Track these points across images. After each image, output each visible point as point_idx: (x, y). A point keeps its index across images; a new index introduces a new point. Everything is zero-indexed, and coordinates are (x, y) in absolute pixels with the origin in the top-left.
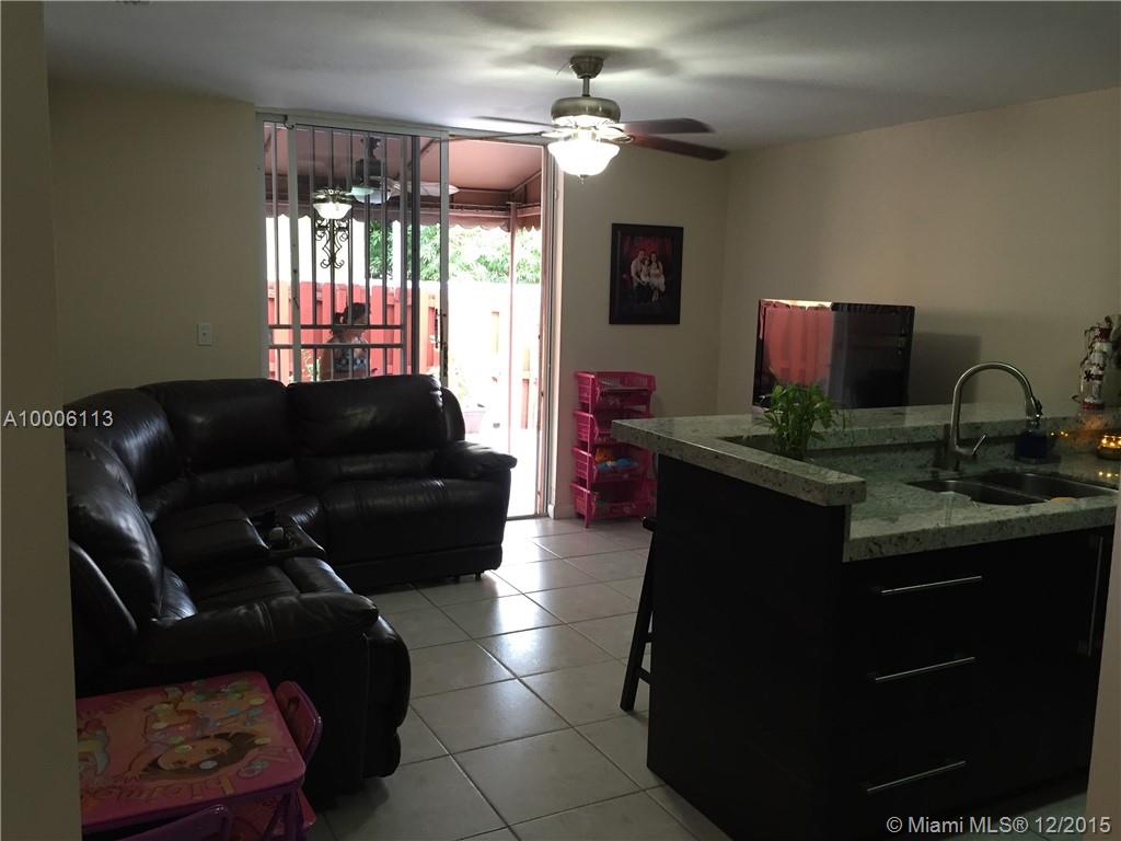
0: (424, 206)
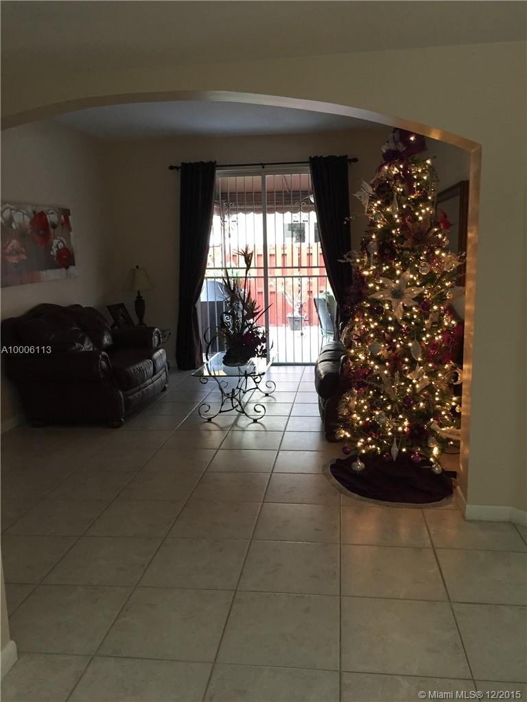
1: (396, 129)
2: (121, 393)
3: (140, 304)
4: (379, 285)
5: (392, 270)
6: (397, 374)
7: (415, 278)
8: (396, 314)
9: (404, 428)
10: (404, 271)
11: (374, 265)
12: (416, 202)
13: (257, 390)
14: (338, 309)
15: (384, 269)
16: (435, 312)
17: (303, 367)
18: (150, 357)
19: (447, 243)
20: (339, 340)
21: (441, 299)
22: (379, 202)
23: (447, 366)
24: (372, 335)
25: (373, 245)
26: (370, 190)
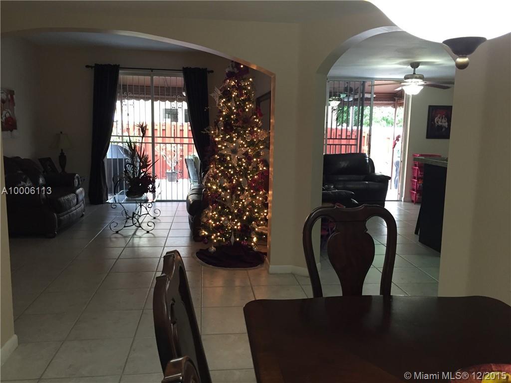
0: (366, 100)
1: (232, 61)
2: (55, 215)
3: (62, 157)
4: (224, 146)
5: (231, 138)
6: (234, 196)
7: (244, 143)
8: (233, 162)
9: (238, 226)
10: (238, 138)
11: (222, 135)
12: (244, 101)
13: (148, 215)
14: (201, 165)
15: (227, 137)
16: (255, 162)
17: (178, 202)
18: (74, 192)
19: (261, 124)
20: (202, 182)
21: (258, 155)
22: (224, 100)
23: (261, 192)
24: (220, 174)
25: (221, 123)
26: (219, 93)
